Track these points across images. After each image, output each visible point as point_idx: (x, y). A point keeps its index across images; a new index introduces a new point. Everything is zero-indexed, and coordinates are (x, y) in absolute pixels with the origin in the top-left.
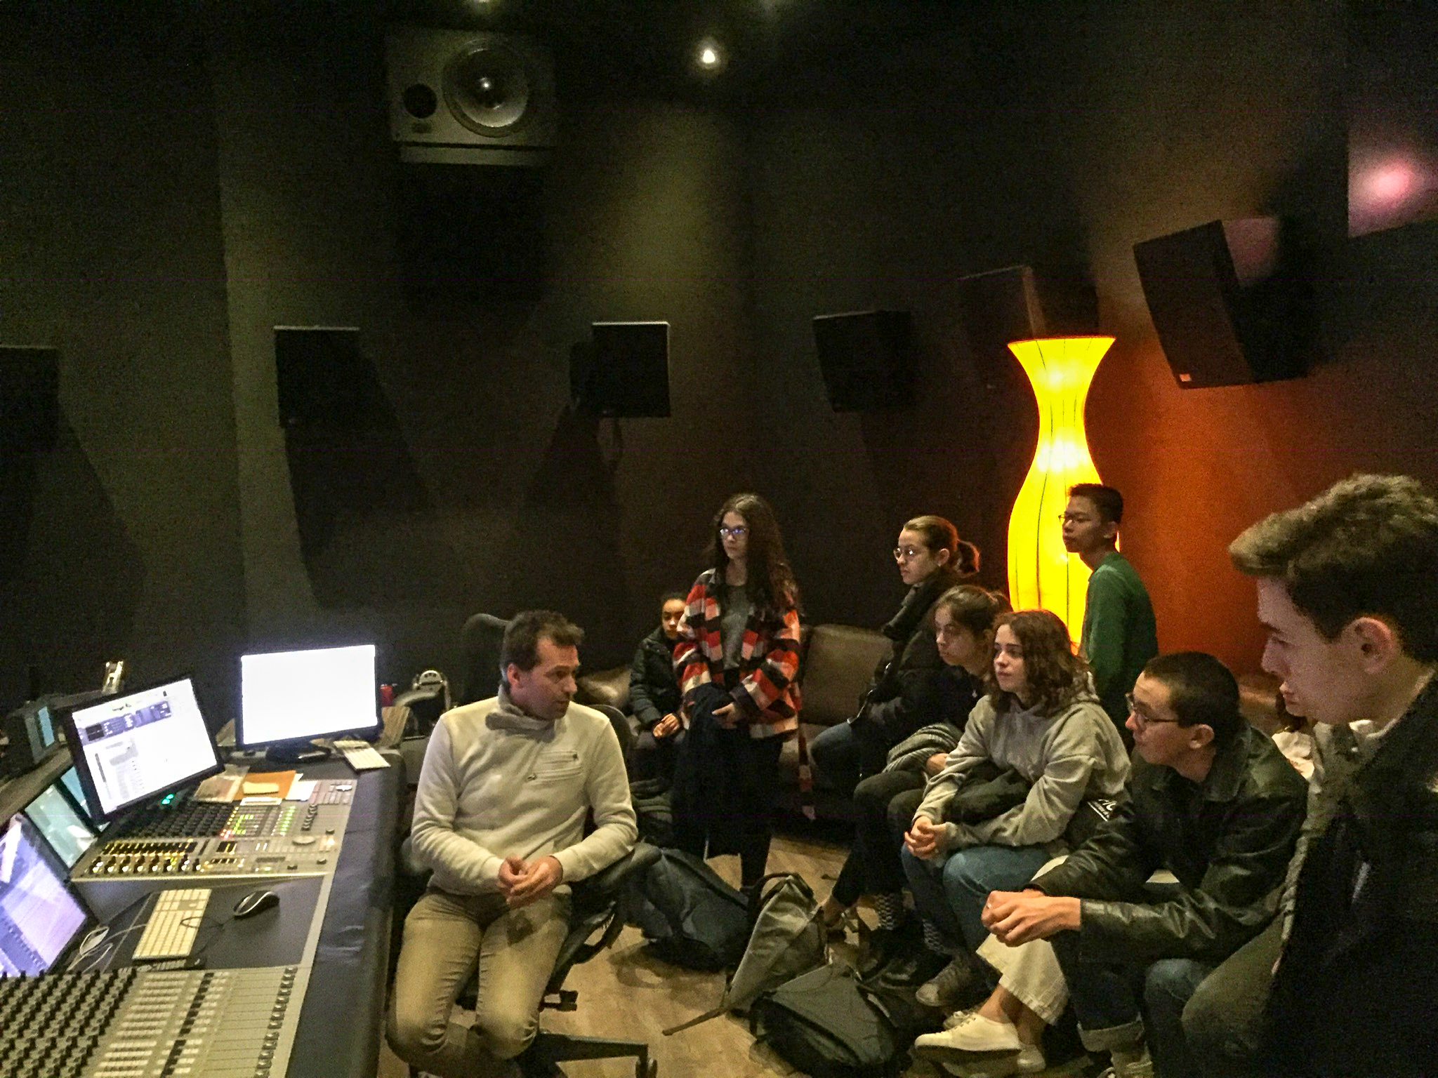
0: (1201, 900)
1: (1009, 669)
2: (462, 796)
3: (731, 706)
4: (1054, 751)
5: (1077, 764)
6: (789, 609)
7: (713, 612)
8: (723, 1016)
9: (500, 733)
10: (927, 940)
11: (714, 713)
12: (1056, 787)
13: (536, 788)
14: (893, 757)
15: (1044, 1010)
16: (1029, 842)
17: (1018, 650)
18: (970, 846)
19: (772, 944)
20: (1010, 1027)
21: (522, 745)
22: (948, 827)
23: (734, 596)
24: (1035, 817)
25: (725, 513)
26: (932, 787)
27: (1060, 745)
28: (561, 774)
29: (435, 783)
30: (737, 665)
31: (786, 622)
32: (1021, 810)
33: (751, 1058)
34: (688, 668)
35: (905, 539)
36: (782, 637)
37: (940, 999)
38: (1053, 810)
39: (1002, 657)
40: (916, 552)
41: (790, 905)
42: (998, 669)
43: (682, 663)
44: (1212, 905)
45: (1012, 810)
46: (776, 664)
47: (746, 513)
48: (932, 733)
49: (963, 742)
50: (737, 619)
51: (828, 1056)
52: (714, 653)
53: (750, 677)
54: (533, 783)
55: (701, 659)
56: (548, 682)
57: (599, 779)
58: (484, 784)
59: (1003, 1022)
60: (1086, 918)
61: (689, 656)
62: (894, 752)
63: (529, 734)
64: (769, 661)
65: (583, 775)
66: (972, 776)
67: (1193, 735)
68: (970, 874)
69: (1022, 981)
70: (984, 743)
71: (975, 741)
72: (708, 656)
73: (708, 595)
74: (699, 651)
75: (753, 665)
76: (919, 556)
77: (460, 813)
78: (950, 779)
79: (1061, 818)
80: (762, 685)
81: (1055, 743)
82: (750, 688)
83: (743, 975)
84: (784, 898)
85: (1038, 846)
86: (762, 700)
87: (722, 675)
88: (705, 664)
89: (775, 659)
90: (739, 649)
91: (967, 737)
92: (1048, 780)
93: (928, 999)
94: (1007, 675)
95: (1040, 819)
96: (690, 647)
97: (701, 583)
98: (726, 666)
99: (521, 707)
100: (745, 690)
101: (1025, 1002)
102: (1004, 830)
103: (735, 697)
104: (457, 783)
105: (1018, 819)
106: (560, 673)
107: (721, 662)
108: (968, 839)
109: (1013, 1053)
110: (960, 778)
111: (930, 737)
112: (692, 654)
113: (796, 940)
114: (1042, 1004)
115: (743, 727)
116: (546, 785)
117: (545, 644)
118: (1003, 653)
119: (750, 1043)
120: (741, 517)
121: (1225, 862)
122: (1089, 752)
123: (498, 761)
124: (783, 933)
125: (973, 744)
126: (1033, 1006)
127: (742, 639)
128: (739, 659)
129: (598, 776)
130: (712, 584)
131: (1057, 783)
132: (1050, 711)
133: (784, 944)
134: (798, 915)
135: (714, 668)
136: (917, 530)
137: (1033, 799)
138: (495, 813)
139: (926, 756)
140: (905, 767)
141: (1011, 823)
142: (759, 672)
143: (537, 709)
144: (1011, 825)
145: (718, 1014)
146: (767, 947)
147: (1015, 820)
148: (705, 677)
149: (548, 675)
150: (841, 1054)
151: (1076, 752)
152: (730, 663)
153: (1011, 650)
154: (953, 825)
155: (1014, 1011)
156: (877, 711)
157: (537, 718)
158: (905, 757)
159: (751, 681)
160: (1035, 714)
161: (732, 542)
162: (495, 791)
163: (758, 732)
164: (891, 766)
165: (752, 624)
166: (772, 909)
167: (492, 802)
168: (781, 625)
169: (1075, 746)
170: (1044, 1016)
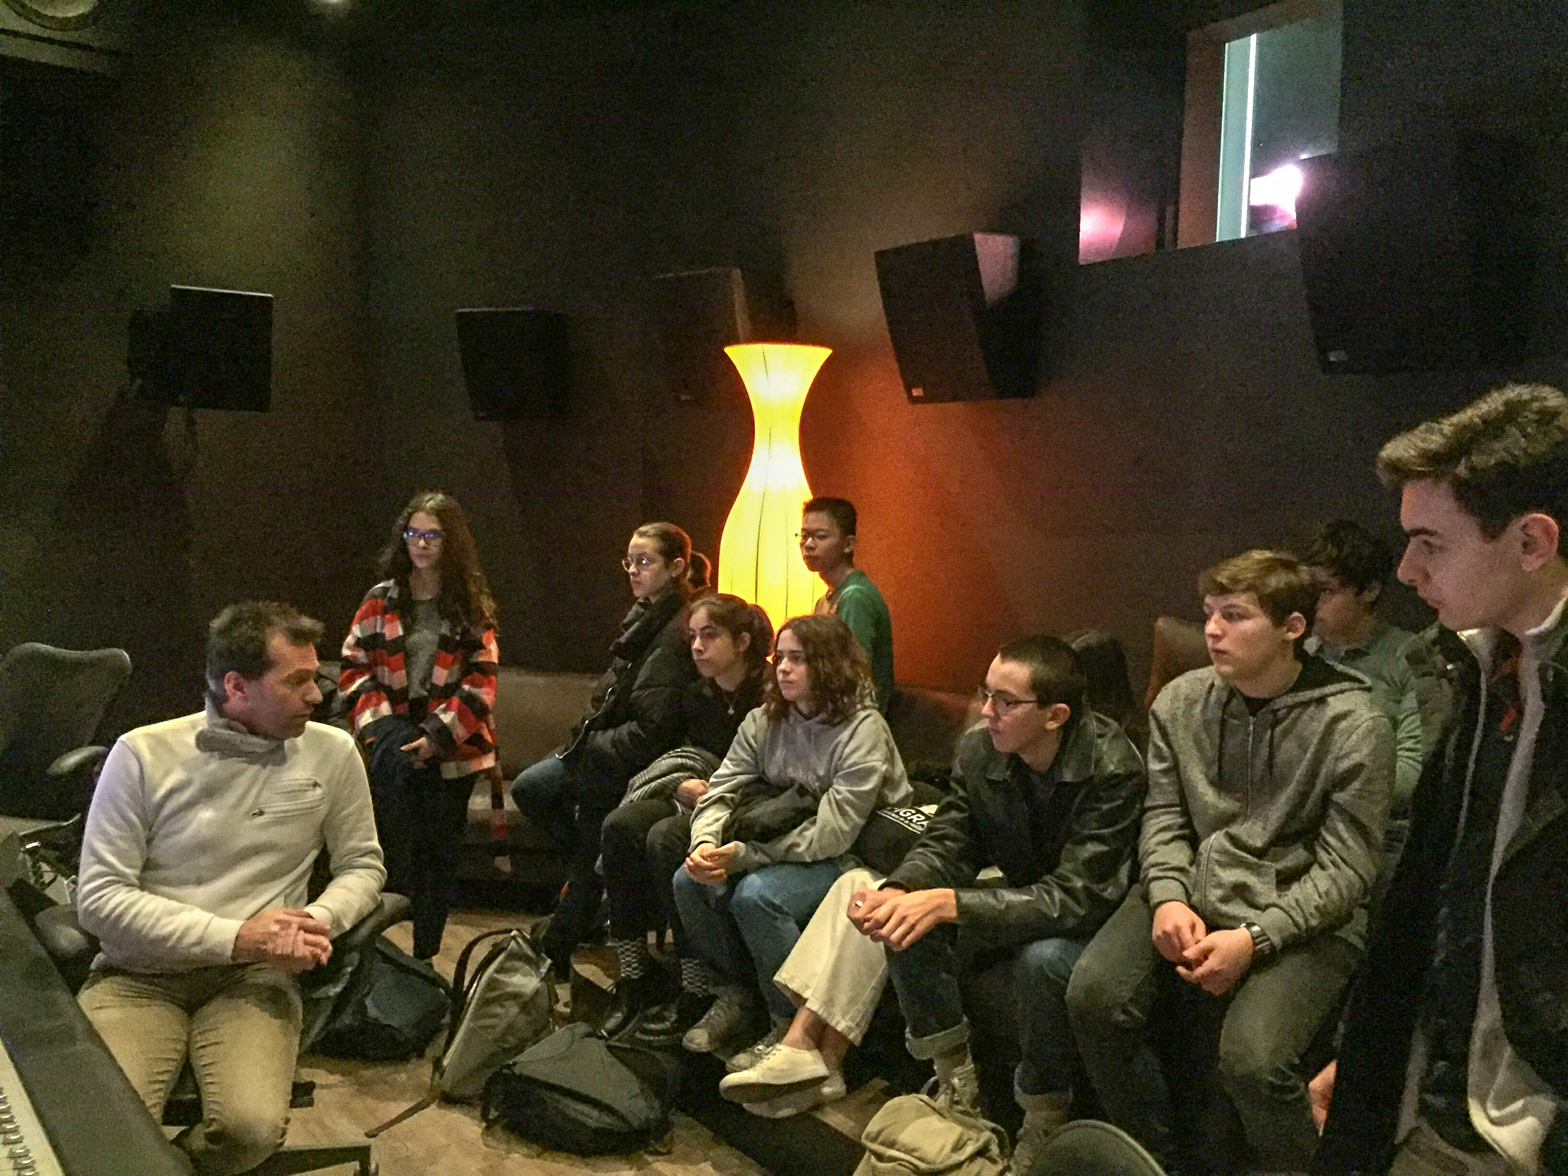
0: (1068, 880)
1: (792, 677)
2: (155, 842)
3: (423, 740)
4: (847, 758)
5: (871, 771)
6: (488, 627)
7: (394, 630)
8: (433, 1106)
9: (211, 757)
10: (685, 983)
11: (403, 748)
12: (851, 797)
13: (264, 827)
14: (637, 784)
15: (851, 1029)
16: (821, 857)
17: (803, 655)
18: (761, 867)
19: (499, 1010)
20: (816, 1052)
21: (241, 773)
22: (737, 846)
23: (421, 611)
24: (828, 829)
25: (410, 515)
26: (702, 810)
27: (853, 752)
28: (299, 807)
29: (117, 826)
30: (425, 693)
31: (484, 641)
32: (814, 823)
33: (487, 1146)
34: (363, 697)
35: (637, 546)
36: (481, 659)
37: (710, 1043)
38: (846, 821)
39: (784, 664)
40: (651, 561)
41: (518, 964)
42: (780, 677)
43: (354, 692)
44: (1079, 884)
45: (804, 824)
46: (475, 691)
47: (440, 513)
48: (681, 757)
49: (730, 760)
50: (425, 637)
51: (590, 1123)
52: (397, 679)
53: (443, 706)
54: (260, 820)
55: (378, 687)
56: (284, 690)
57: (345, 813)
58: (190, 822)
59: (809, 1049)
60: (961, 908)
61: (362, 685)
62: (639, 779)
63: (252, 758)
64: (466, 687)
65: (323, 809)
66: (746, 795)
67: (1049, 715)
68: (768, 895)
69: (829, 1002)
70: (758, 757)
71: (748, 758)
72: (387, 682)
73: (385, 611)
74: (373, 678)
75: (446, 693)
76: (655, 566)
77: (148, 865)
78: (721, 800)
79: (853, 828)
80: (461, 716)
81: (847, 750)
82: (447, 718)
83: (461, 1054)
84: (512, 956)
85: (829, 861)
86: (461, 733)
87: (406, 705)
88: (383, 694)
89: (473, 684)
90: (429, 674)
91: (735, 752)
92: (841, 789)
93: (699, 1044)
94: (791, 682)
95: (833, 830)
96: (362, 674)
97: (374, 596)
98: (412, 695)
99: (244, 724)
100: (442, 722)
101: (833, 1024)
102: (798, 845)
103: (428, 730)
104: (149, 826)
105: (812, 832)
106: (300, 678)
107: (405, 691)
108: (758, 858)
109: (820, 1080)
110: (732, 799)
111: (680, 760)
112: (365, 682)
113: (527, 1003)
114: (850, 1023)
115: (434, 764)
116: (279, 822)
117: (278, 643)
118: (785, 660)
119: (480, 1130)
120: (434, 518)
121: (1083, 841)
122: (883, 758)
123: (209, 793)
124: (515, 996)
125: (743, 760)
126: (839, 1029)
127: (434, 661)
128: (428, 687)
129: (343, 809)
130: (390, 598)
131: (850, 792)
132: (837, 720)
133: (514, 1010)
134: (525, 975)
135: (396, 697)
136: (649, 536)
137: (824, 810)
138: (204, 861)
139: (678, 781)
140: (653, 795)
141: (804, 837)
142: (455, 700)
143: (265, 725)
144: (805, 840)
145: (428, 1105)
146: (496, 1016)
147: (808, 834)
148: (385, 708)
149: (286, 681)
150: (607, 1120)
151: (869, 758)
152: (417, 691)
153: (794, 657)
154: (741, 844)
155: (820, 1035)
156: (603, 739)
157: (266, 736)
158: (653, 784)
159: (445, 711)
160: (824, 722)
161: (424, 548)
162: (205, 833)
163: (450, 771)
164: (634, 796)
165: (444, 643)
166: (500, 970)
167: (203, 847)
168: (480, 646)
169: (869, 752)
170: (851, 1037)
